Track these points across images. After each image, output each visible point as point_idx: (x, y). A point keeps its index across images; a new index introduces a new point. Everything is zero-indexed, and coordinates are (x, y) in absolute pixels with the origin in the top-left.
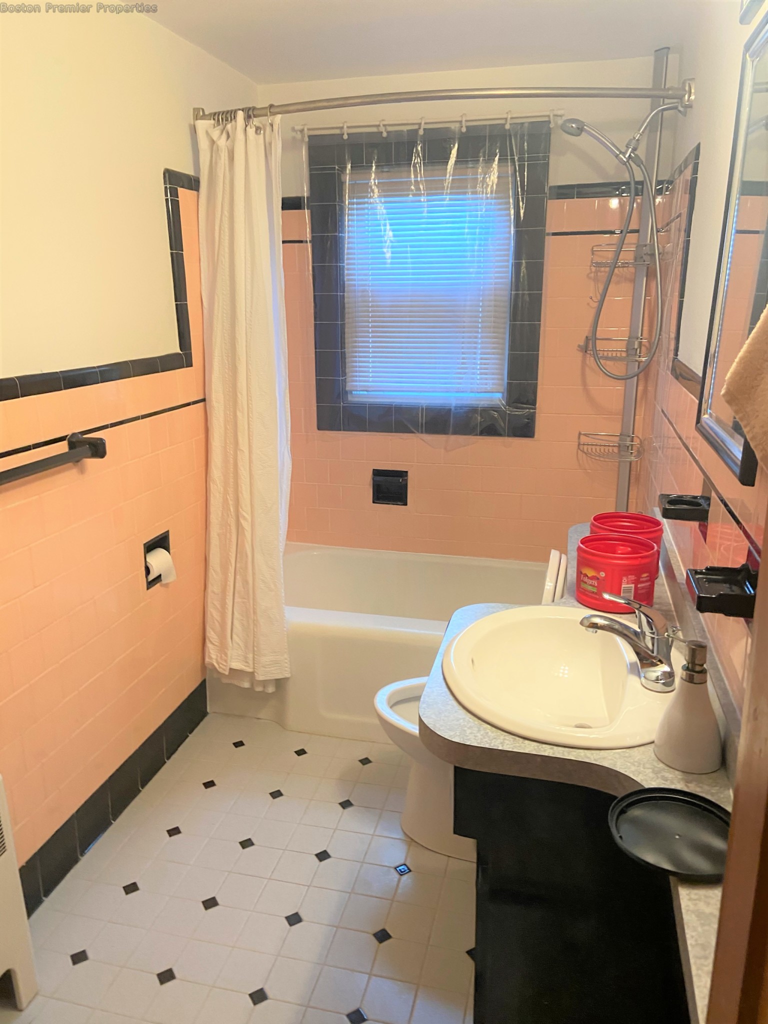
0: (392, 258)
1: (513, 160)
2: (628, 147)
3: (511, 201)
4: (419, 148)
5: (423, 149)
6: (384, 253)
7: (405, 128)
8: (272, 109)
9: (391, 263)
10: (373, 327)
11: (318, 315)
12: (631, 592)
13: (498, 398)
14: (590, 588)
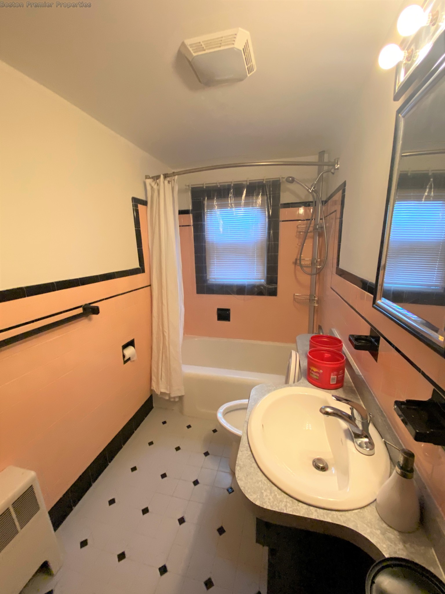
0: (223, 231)
1: (267, 195)
2: (312, 186)
3: (266, 209)
4: (232, 191)
5: (233, 191)
6: (219, 229)
7: (227, 184)
8: (174, 174)
9: (223, 233)
10: (216, 256)
11: (196, 252)
12: (335, 380)
13: (263, 281)
14: (315, 377)
